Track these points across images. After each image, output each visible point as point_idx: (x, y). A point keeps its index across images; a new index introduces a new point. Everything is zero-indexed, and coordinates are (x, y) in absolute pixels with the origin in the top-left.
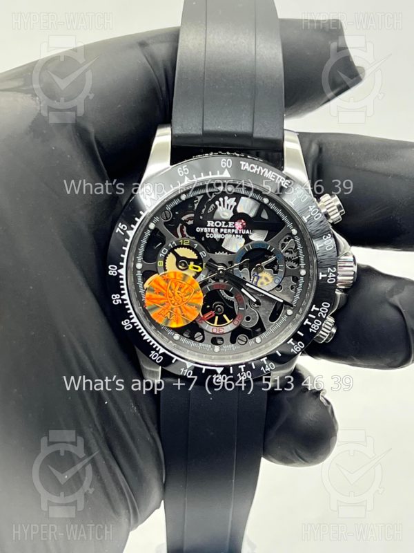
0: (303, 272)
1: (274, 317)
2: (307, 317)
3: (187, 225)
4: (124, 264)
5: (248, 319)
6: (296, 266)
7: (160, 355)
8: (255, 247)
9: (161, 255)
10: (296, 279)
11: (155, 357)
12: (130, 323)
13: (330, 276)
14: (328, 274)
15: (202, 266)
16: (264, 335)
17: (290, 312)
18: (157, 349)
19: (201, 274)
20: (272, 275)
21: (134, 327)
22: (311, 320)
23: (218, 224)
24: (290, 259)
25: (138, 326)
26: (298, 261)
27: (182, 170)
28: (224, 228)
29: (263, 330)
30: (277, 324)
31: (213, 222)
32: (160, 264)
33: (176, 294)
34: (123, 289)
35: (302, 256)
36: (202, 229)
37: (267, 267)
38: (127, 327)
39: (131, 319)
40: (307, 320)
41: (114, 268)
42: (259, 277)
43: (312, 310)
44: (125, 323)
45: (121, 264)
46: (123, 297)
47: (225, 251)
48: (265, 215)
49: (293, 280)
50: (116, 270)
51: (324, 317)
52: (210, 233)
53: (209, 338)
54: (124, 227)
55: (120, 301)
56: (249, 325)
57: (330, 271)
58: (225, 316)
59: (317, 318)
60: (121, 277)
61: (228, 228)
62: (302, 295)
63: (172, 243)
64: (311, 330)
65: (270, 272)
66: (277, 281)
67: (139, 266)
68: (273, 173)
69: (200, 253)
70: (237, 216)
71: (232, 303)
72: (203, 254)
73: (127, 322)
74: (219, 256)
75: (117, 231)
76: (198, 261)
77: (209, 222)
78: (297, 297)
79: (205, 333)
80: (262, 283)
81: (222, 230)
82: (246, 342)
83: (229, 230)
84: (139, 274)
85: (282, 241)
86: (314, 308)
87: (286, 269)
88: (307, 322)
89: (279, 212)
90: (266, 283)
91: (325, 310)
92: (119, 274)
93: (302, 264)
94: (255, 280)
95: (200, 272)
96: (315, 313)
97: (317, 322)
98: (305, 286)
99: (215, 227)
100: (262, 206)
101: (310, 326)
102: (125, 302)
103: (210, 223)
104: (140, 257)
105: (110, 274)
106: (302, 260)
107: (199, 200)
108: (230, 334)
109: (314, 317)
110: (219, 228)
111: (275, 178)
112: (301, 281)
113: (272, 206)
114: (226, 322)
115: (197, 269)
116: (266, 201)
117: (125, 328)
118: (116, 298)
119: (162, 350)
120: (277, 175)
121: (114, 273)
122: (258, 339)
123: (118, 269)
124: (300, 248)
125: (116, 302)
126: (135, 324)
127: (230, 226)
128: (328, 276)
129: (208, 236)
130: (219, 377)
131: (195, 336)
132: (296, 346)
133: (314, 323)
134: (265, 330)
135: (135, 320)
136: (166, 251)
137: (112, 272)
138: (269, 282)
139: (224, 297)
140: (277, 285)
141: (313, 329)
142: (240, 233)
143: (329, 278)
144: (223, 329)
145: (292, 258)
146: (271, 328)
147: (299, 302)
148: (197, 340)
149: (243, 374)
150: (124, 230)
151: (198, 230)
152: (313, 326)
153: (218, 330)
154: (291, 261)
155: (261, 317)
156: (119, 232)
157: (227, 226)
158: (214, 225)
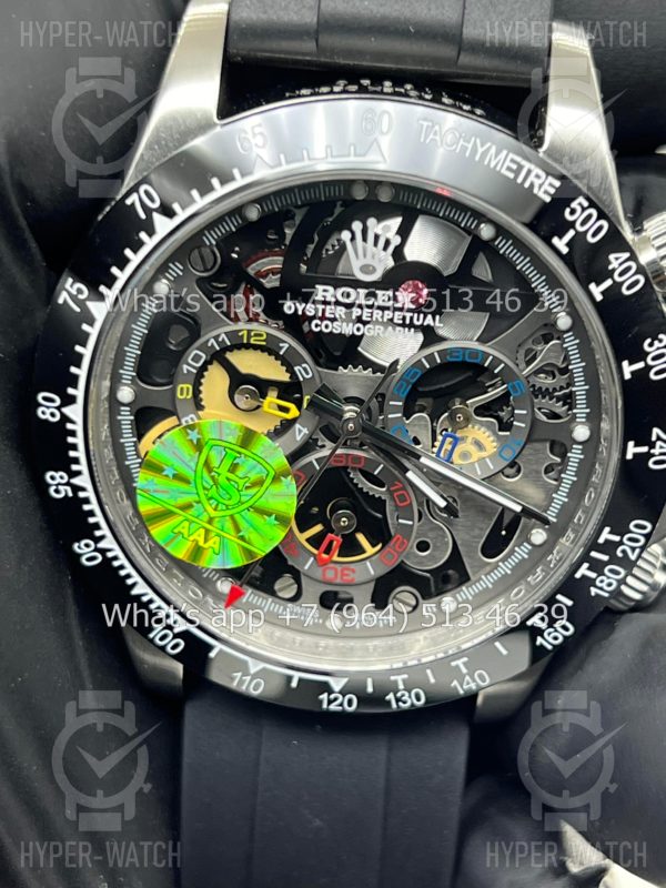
0: (581, 432)
1: (494, 546)
2: (585, 558)
3: (262, 289)
4: (79, 393)
5: (423, 546)
6: (560, 408)
7: (176, 636)
8: (449, 359)
9: (185, 367)
10: (561, 448)
11: (162, 638)
12: (96, 550)
13: (656, 451)
14: (652, 445)
15: (299, 404)
16: (466, 592)
17: (539, 536)
18: (170, 621)
19: (297, 426)
20: (495, 433)
21: (107, 562)
22: (597, 567)
23: (346, 295)
24: (547, 393)
25: (115, 558)
26: (569, 400)
29: (464, 578)
30: (504, 565)
31: (331, 290)
32: (184, 391)
34: (76, 461)
35: (580, 389)
36: (300, 307)
37: (483, 410)
38: (89, 559)
39: (97, 540)
40: (586, 565)
41: (52, 400)
42: (456, 441)
43: (601, 540)
44: (84, 549)
45: (71, 391)
46: (75, 481)
47: (367, 364)
48: (483, 271)
49: (552, 452)
50: (58, 408)
51: (633, 557)
52: (323, 318)
53: (312, 591)
54: (80, 291)
55: (69, 489)
56: (424, 563)
57: (659, 438)
58: (361, 538)
59: (614, 560)
60: (69, 426)
62: (577, 492)
63: (216, 338)
64: (593, 591)
65: (489, 426)
66: (509, 455)
67: (126, 394)
68: (511, 156)
69: (296, 368)
70: (403, 272)
71: (380, 504)
73: (87, 546)
74: (351, 380)
75: (61, 301)
76: (290, 390)
77: (320, 288)
78: (561, 498)
79: (304, 580)
80: (465, 455)
81: (356, 312)
82: (415, 608)
83: (377, 314)
84: (126, 418)
85: (529, 345)
86: (606, 535)
87: (534, 422)
88: (584, 570)
89: (522, 264)
90: (476, 454)
91: (637, 541)
92: (65, 419)
93: (581, 410)
94: (447, 446)
95: (294, 420)
96: (609, 547)
97: (611, 571)
98: (586, 470)
99: (337, 303)
100: (477, 246)
101: (592, 582)
102: (82, 495)
103: (321, 291)
104: (128, 372)
105: (40, 415)
106: (581, 399)
107: (298, 220)
108: (372, 585)
109: (605, 558)
110: (349, 307)
111: (517, 172)
112: (575, 455)
113: (505, 247)
114: (364, 552)
115: (286, 410)
116: (486, 232)
117: (83, 560)
118: (58, 480)
119: (182, 626)
120: (524, 163)
121: (53, 415)
122: (448, 602)
123: (64, 404)
124: (577, 366)
125: (57, 491)
126: (110, 555)
127: (380, 302)
128: (652, 451)
129: (317, 326)
130: (336, 699)
131: (277, 587)
132: (551, 630)
133: (604, 575)
134: (468, 579)
135: (109, 543)
136: (201, 357)
137: (48, 411)
138: (484, 454)
139: (360, 486)
140: (507, 463)
141: (601, 589)
142: (408, 322)
143: (653, 455)
144: (353, 571)
145: (555, 389)
146: (486, 575)
147: (567, 513)
148: (280, 594)
149: (403, 695)
150: (81, 297)
151: (290, 308)
152: (602, 581)
153: (339, 575)
154: (551, 399)
155: (459, 543)
156: (65, 301)
157: (371, 302)
158: (334, 296)
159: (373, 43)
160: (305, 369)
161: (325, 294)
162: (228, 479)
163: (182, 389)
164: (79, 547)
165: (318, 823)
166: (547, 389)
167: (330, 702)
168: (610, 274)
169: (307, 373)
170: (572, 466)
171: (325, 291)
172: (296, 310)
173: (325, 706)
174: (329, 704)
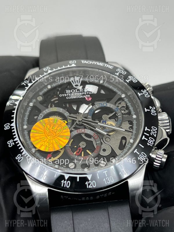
0: (134, 117)
2: (143, 134)
4: (14, 120)
5: (104, 150)
9: (39, 118)
12: (21, 156)
14: (151, 110)
16: (118, 158)
17: (132, 141)
20: (115, 122)
22: (146, 136)
23: (73, 91)
30: (125, 149)
31: (69, 91)
34: (15, 135)
35: (131, 108)
36: (63, 95)
37: (110, 118)
38: (20, 160)
39: (22, 153)
40: (144, 136)
43: (146, 130)
45: (12, 120)
46: (15, 140)
50: (9, 126)
51: (155, 136)
52: (69, 96)
54: (12, 102)
55: (13, 143)
56: (105, 154)
58: (88, 151)
60: (12, 128)
64: (148, 144)
69: (65, 114)
71: (91, 142)
73: (19, 156)
77: (67, 91)
78: (134, 132)
82: (106, 164)
84: (26, 133)
88: (144, 138)
89: (111, 87)
91: (155, 132)
93: (133, 113)
97: (151, 139)
101: (147, 141)
102: (17, 143)
104: (25, 123)
105: (5, 129)
106: (132, 110)
110: (74, 93)
112: (135, 122)
113: (106, 85)
117: (18, 161)
118: (10, 142)
121: (8, 128)
124: (129, 104)
125: (10, 145)
126: (25, 155)
127: (81, 91)
129: (67, 98)
130: (90, 183)
131: (69, 166)
132: (141, 155)
134: (117, 155)
135: (24, 152)
141: (150, 144)
142: (88, 94)
143: (152, 112)
146: (122, 153)
148: (71, 168)
149: (108, 179)
151: (61, 95)
153: (84, 158)
155: (113, 147)
157: (79, 91)
158: (70, 91)
162: (52, 131)
164: (17, 158)
170: (135, 125)
172: (62, 95)
173: (88, 187)
174: (89, 186)
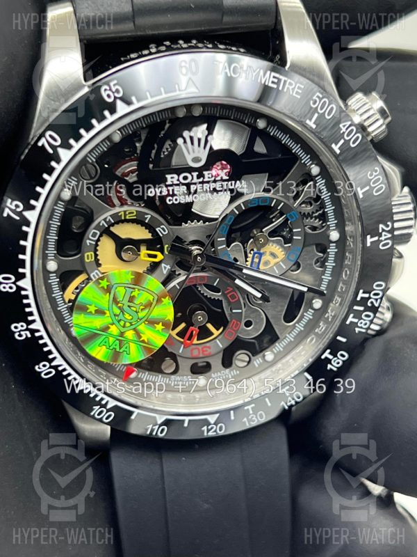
0: (335, 235)
1: (290, 316)
2: (350, 310)
3: (126, 183)
4: (27, 271)
5: (248, 324)
6: (317, 223)
8: (250, 206)
9: (88, 241)
10: (323, 249)
11: (100, 414)
12: (51, 367)
13: (383, 238)
14: (380, 235)
15: (162, 251)
16: (278, 346)
17: (317, 303)
18: (103, 402)
19: (163, 265)
20: (282, 246)
21: (59, 373)
22: (358, 315)
23: (185, 178)
24: (309, 216)
25: (64, 370)
26: (324, 217)
27: (110, 90)
28: (195, 184)
29: (274, 338)
30: (299, 326)
31: (176, 177)
32: (89, 257)
33: (125, 308)
34: (31, 314)
35: (330, 209)
36: (158, 191)
37: (273, 233)
38: (46, 374)
39: (51, 361)
40: (352, 315)
41: (9, 279)
42: (261, 255)
43: (358, 299)
44: (42, 368)
45: (21, 270)
46: (32, 326)
47: (199, 218)
48: (260, 147)
49: (318, 251)
50: (14, 283)
51: (377, 305)
52: (173, 195)
53: (185, 365)
54: (17, 206)
55: (28, 333)
56: (251, 333)
57: (383, 230)
58: (210, 326)
59: (367, 309)
60: (23, 293)
61: (203, 183)
62: (337, 272)
63: (105, 220)
64: (357, 330)
65: (278, 242)
66: (294, 258)
67: (52, 266)
68: (273, 74)
69: (157, 229)
70: (215, 157)
71: (218, 303)
72: (162, 230)
73: (44, 366)
74: (190, 230)
75: (5, 215)
76: (155, 243)
77: (168, 177)
78: (327, 277)
79: (179, 360)
80: (266, 263)
81: (193, 188)
82: (249, 362)
83: (206, 186)
84: (54, 280)
86: (361, 295)
87: (306, 235)
88: (351, 319)
89: (285, 140)
90: (273, 261)
91: (378, 294)
92: (20, 289)
93: (332, 222)
94: (256, 260)
95: (160, 262)
96: (364, 301)
97: (366, 316)
98: (340, 258)
99: (181, 184)
100: (255, 133)
101: (356, 325)
102: (37, 334)
104: (52, 251)
106: (331, 215)
107: (143, 138)
108: (221, 354)
110: (188, 186)
111: (278, 84)
112: (332, 250)
113: (273, 132)
114: (212, 334)
115: (155, 256)
116: (261, 124)
117: (43, 375)
118: (20, 328)
119: (112, 403)
120: (281, 77)
121: (11, 288)
122: (269, 355)
123: (17, 280)
124: (325, 195)
125: (20, 336)
126: (60, 368)
128: (380, 239)
129: (170, 200)
130: (212, 428)
131: (163, 367)
132: (336, 358)
133: (362, 319)
134: (278, 338)
135: (59, 361)
136: (96, 233)
137: (7, 286)
138: (277, 260)
139: (205, 294)
140: (293, 263)
141: (361, 328)
143: (382, 241)
144: (209, 347)
145: (313, 213)
146: (289, 334)
147: (333, 286)
148: (166, 371)
149: (253, 417)
150: (19, 210)
151: (151, 192)
152: (361, 323)
153: (201, 352)
154: (311, 218)
155: (269, 317)
156: (8, 215)
157: (201, 180)
158: (178, 180)
159: (169, 18)
160: (163, 229)
161: (172, 180)
162: (129, 306)
163: (88, 256)
164: (39, 368)
165: (206, 506)
166: (309, 213)
167: (208, 431)
168: (342, 136)
169: (165, 231)
170: (332, 257)
171: (172, 178)
172: (156, 193)
173: (205, 434)
174: (208, 432)
